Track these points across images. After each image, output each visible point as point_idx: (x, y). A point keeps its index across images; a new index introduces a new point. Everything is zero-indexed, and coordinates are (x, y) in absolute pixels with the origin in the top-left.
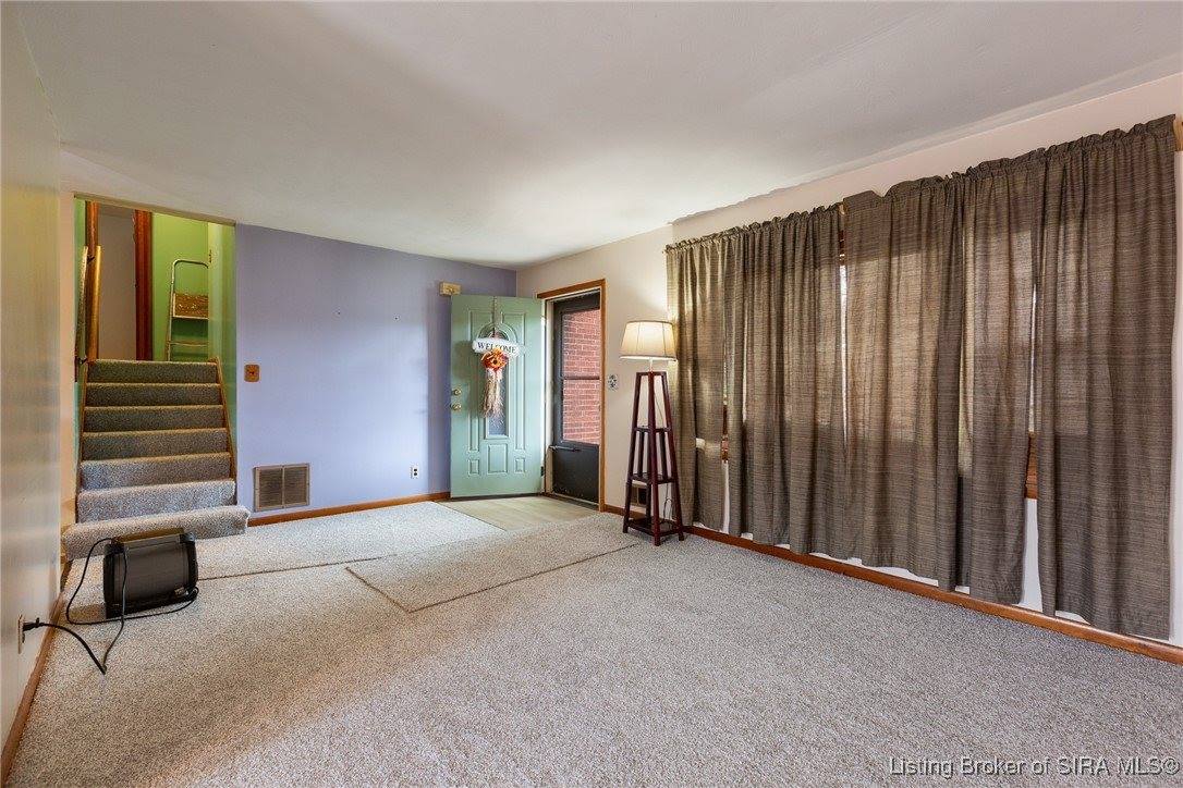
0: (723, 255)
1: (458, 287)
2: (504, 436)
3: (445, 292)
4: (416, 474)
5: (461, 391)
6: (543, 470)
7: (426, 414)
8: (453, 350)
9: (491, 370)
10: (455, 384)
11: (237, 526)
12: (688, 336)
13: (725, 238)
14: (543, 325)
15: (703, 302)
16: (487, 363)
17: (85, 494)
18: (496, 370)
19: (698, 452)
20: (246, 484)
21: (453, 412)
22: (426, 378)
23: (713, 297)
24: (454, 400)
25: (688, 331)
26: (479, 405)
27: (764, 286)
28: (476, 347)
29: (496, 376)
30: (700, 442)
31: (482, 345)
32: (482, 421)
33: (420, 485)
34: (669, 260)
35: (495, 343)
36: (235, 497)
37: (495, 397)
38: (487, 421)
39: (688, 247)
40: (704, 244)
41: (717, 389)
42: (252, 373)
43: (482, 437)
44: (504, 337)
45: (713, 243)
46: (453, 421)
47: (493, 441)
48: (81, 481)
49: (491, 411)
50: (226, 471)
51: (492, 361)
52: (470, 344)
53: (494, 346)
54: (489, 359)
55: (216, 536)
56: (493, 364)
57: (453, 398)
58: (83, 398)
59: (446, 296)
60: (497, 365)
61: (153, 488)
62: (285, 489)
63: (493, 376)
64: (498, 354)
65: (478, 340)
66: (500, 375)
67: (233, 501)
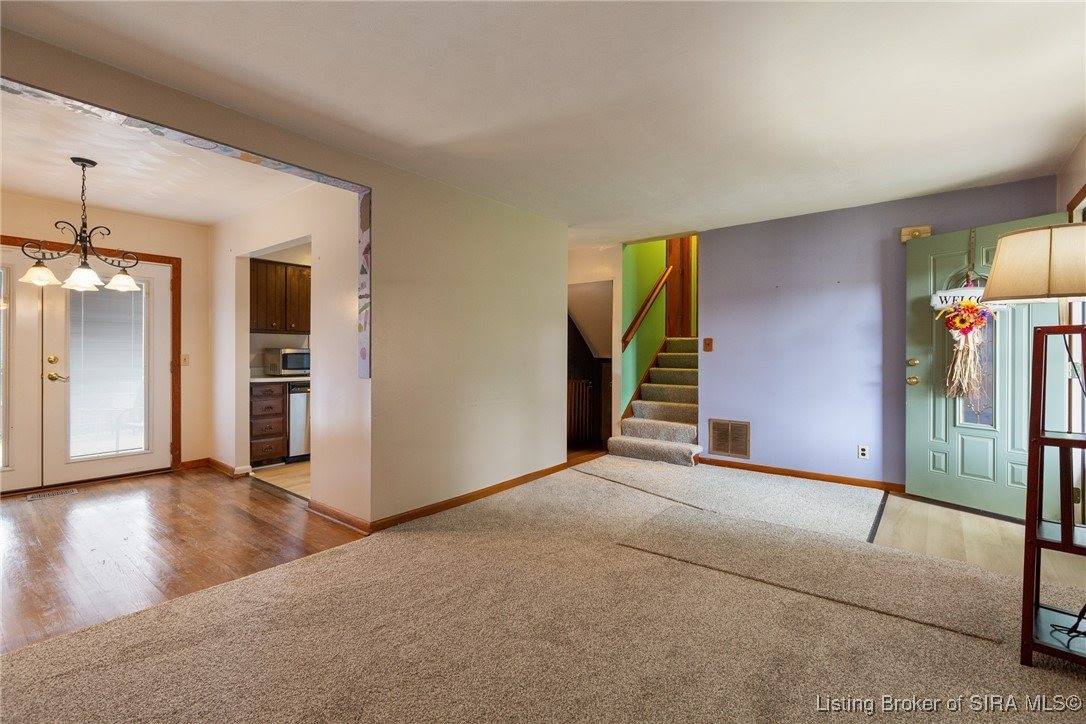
1: (926, 229)
2: (990, 427)
3: (905, 238)
4: (863, 455)
5: (920, 362)
6: (1078, 495)
7: (879, 389)
8: (908, 307)
9: (956, 334)
10: (911, 352)
11: (685, 459)
16: (948, 323)
18: (965, 332)
20: (704, 430)
21: (909, 388)
24: (910, 372)
26: (941, 379)
28: (936, 303)
29: (971, 342)
31: (944, 300)
32: (950, 401)
33: (870, 467)
35: (969, 295)
36: (697, 439)
37: (967, 370)
38: (960, 403)
42: (708, 344)
43: (950, 424)
46: (908, 397)
47: (967, 431)
48: (630, 412)
49: (960, 389)
50: (692, 418)
51: (957, 320)
52: (929, 299)
53: (966, 299)
54: (954, 317)
55: (674, 462)
56: (958, 324)
57: (908, 369)
58: (651, 362)
59: (905, 243)
60: (967, 324)
61: (653, 421)
62: (731, 440)
63: (962, 343)
64: (971, 310)
65: (940, 293)
66: (976, 337)
67: (696, 442)
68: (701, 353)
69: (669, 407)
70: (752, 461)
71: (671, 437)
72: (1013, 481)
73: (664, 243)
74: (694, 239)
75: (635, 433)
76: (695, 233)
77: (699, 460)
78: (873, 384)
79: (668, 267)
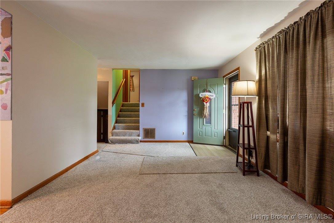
0: (276, 45)
1: (197, 77)
2: (210, 125)
3: (193, 79)
4: (184, 134)
5: (196, 110)
6: (224, 138)
7: (187, 117)
8: (194, 96)
9: (205, 103)
10: (195, 107)
11: (137, 142)
12: (263, 85)
13: (277, 37)
14: (225, 87)
15: (269, 69)
16: (203, 101)
17: (115, 131)
18: (206, 103)
19: (268, 138)
20: (141, 132)
21: (194, 116)
22: (187, 105)
23: (273, 66)
24: (194, 113)
25: (263, 83)
26: (201, 114)
27: (294, 55)
28: (200, 96)
29: (207, 105)
30: (268, 133)
31: (202, 95)
32: (203, 119)
33: (184, 137)
34: (257, 53)
35: (207, 94)
37: (206, 112)
38: (205, 119)
39: (263, 46)
40: (269, 43)
41: (274, 109)
42: (143, 105)
43: (203, 125)
44: (210, 92)
45: (273, 41)
46: (194, 119)
47: (206, 126)
48: (114, 128)
49: (205, 116)
50: (138, 128)
51: (205, 100)
52: (199, 95)
53: (206, 95)
54: (205, 99)
55: (133, 143)
56: (205, 101)
57: (194, 112)
58: (119, 110)
59: (193, 81)
60: (207, 101)
61: (124, 130)
62: (150, 134)
63: (206, 105)
64: (207, 98)
65: (201, 93)
66: (208, 104)
67: (139, 136)
68: (141, 108)
69: (128, 125)
70: (156, 139)
71: (130, 135)
72: (214, 136)
73: (122, 71)
74: (129, 71)
75: (117, 135)
76: (129, 69)
77: (141, 141)
78: (186, 116)
79: (123, 79)
